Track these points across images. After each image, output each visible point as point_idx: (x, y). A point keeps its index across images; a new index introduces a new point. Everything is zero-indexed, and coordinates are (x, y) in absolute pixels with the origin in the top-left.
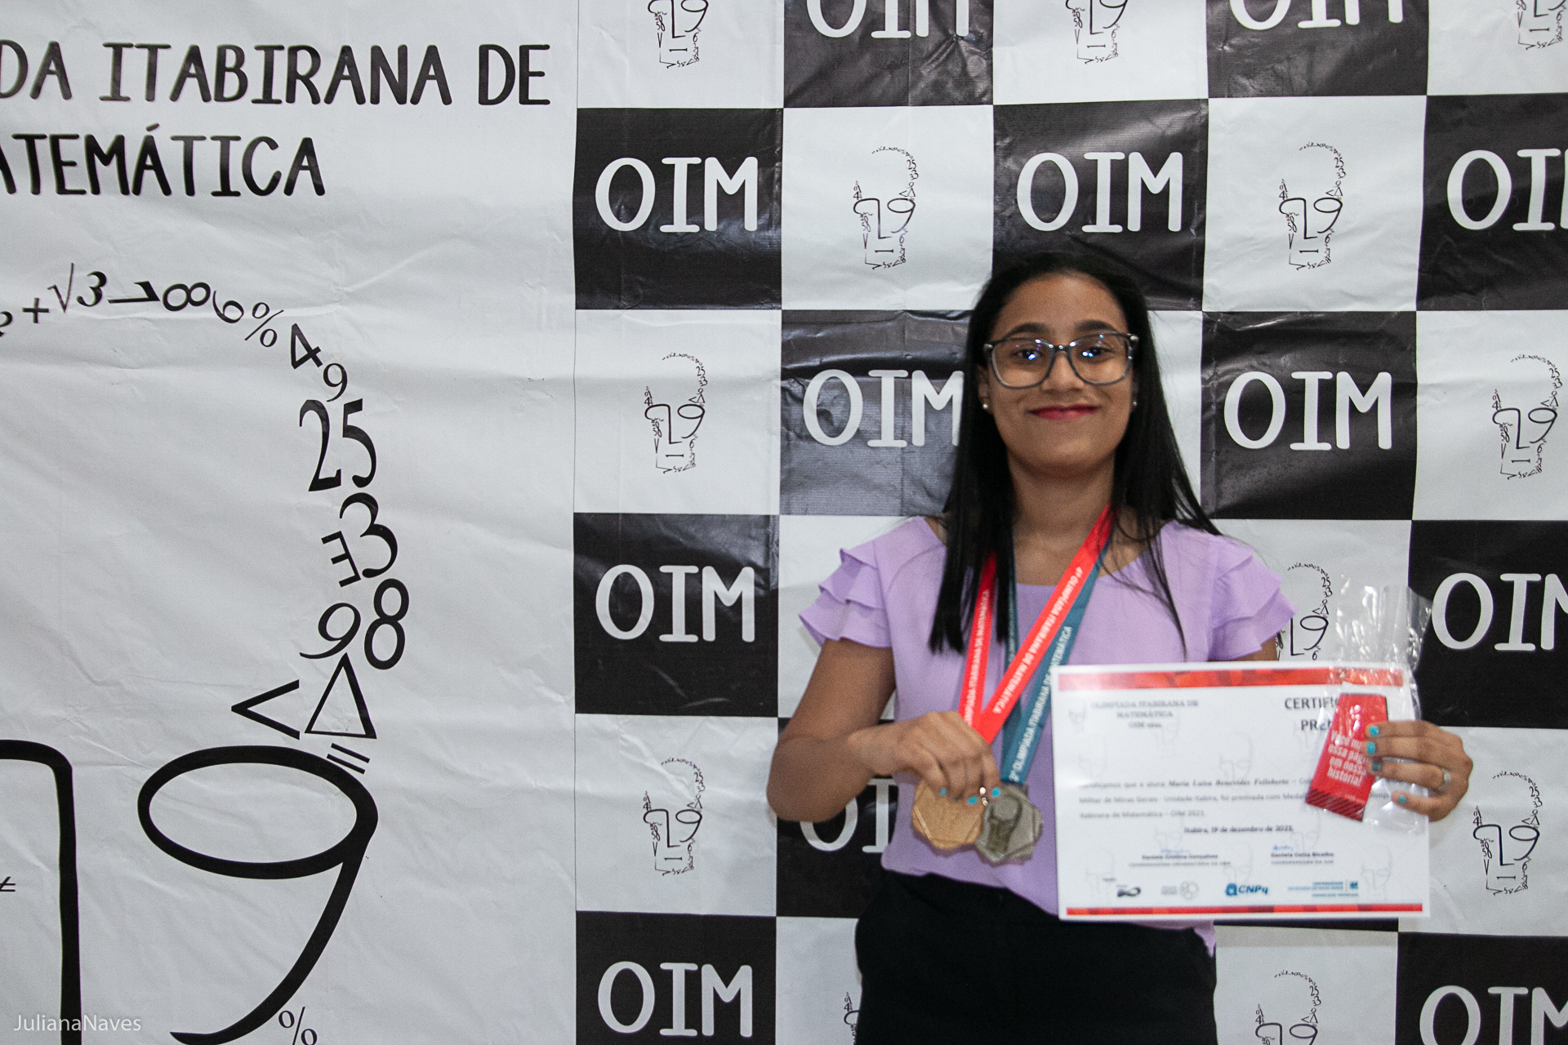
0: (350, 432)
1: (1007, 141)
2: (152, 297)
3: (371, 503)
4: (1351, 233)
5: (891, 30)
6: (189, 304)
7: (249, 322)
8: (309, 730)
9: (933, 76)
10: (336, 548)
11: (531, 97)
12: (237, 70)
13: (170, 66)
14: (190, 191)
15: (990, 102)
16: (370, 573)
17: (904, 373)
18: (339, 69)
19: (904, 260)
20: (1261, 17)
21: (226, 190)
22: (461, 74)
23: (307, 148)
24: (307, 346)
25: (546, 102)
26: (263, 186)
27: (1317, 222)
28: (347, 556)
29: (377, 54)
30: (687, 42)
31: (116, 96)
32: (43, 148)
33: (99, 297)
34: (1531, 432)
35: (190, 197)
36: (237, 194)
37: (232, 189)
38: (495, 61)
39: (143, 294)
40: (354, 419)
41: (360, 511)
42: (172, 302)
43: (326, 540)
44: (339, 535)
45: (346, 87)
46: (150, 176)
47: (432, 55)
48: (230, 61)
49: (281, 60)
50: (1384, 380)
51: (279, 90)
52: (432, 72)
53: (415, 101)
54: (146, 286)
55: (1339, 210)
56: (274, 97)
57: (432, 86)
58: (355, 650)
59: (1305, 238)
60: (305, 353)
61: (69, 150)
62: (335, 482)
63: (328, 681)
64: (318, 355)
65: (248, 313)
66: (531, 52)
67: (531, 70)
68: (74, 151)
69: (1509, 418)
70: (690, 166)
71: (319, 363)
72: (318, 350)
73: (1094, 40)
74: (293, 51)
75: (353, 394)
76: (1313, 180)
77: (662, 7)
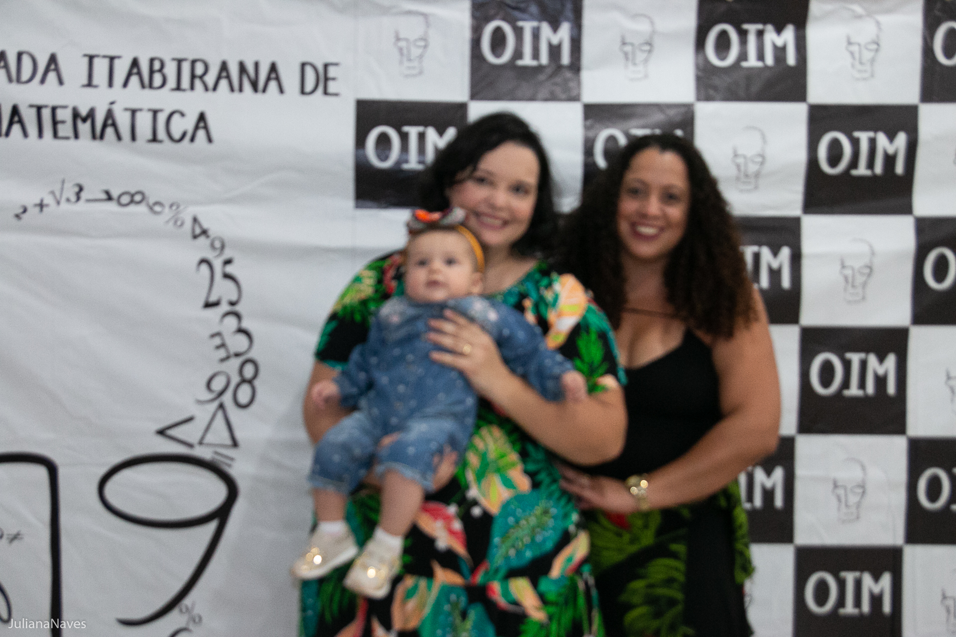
0: (227, 276)
2: (110, 198)
3: (238, 316)
4: (768, 175)
5: (527, 61)
6: (133, 204)
7: (167, 213)
8: (200, 444)
10: (217, 341)
11: (330, 91)
12: (161, 70)
13: (122, 68)
14: (133, 137)
15: (580, 101)
16: (237, 355)
18: (220, 73)
20: (722, 59)
21: (154, 139)
23: (202, 117)
24: (202, 228)
25: (338, 95)
26: (177, 138)
28: (224, 345)
29: (242, 66)
30: (415, 64)
31: (90, 84)
32: (46, 114)
33: (78, 198)
34: (860, 279)
35: (132, 142)
36: (162, 142)
37: (159, 138)
38: (310, 72)
39: (104, 196)
40: (229, 269)
41: (232, 322)
42: (122, 202)
43: (211, 337)
44: (219, 334)
45: (224, 83)
46: (110, 131)
47: (273, 68)
48: (156, 66)
49: (186, 67)
51: (186, 82)
52: (273, 76)
53: (264, 90)
54: (107, 193)
55: (763, 162)
56: (183, 87)
57: (273, 85)
58: (227, 398)
59: (745, 176)
60: (200, 231)
61: (61, 115)
62: (216, 304)
63: (211, 417)
64: (208, 233)
65: (167, 209)
66: (330, 67)
67: (330, 76)
68: (65, 115)
69: (848, 272)
70: (418, 132)
71: (208, 237)
72: (208, 230)
73: (634, 68)
74: (194, 62)
75: (227, 254)
76: (749, 146)
77: (402, 44)
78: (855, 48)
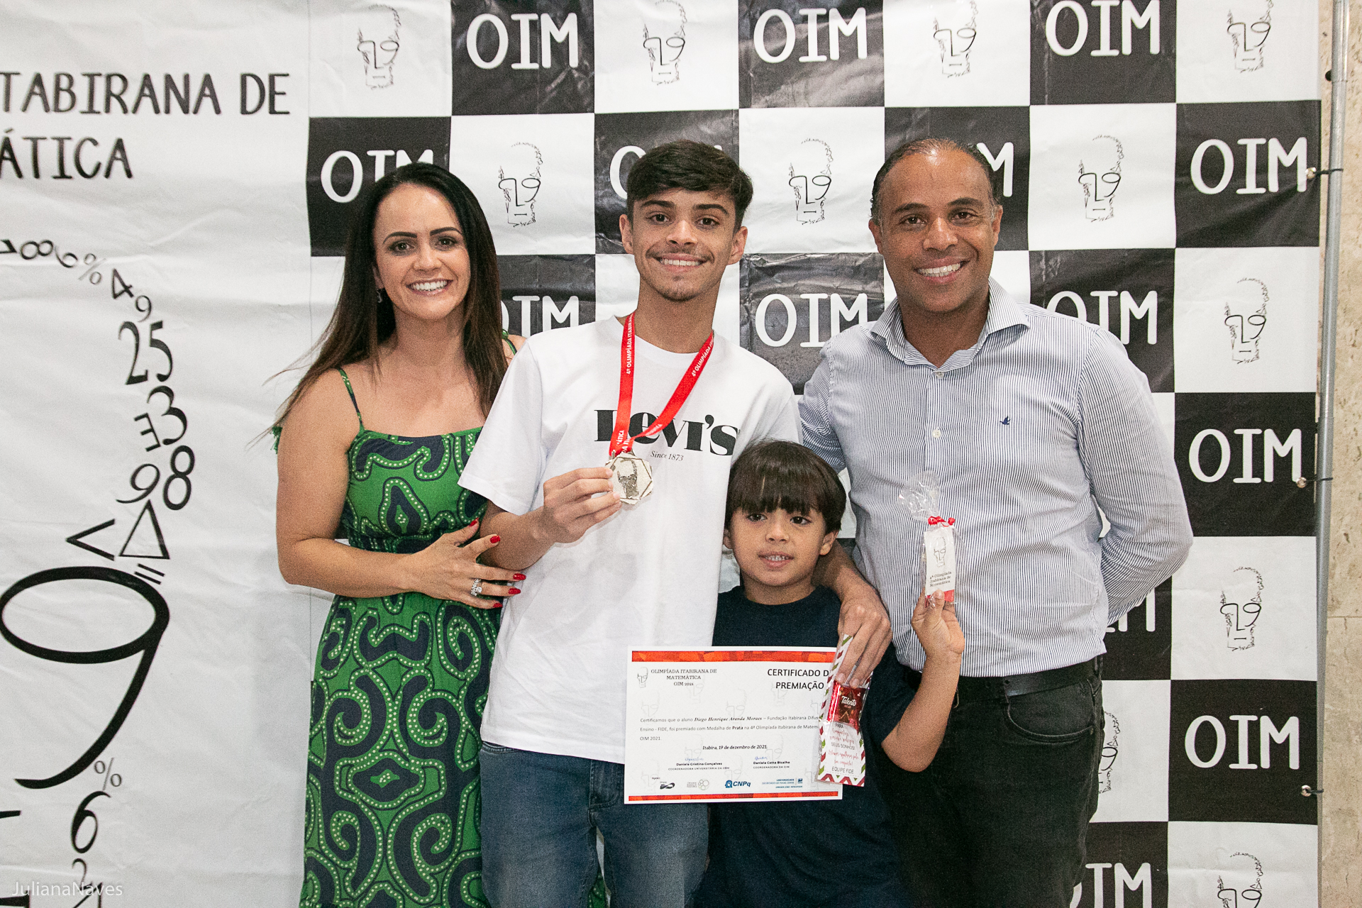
0: (155, 343)
1: (603, 138)
2: (12, 250)
3: (169, 392)
4: (836, 200)
5: (525, 63)
6: (40, 257)
7: (82, 267)
8: (121, 555)
9: (554, 93)
10: (144, 424)
11: (277, 109)
12: (69, 91)
13: (21, 87)
14: (37, 175)
15: (593, 111)
16: (167, 442)
17: (536, 298)
18: (142, 90)
19: (534, 220)
20: (776, 53)
21: (63, 175)
22: (228, 93)
23: (119, 145)
24: (123, 284)
25: (288, 113)
26: (88, 171)
27: (815, 192)
28: (152, 430)
29: (169, 80)
30: (385, 72)
35: (35, 179)
36: (70, 177)
37: (67, 173)
38: (251, 83)
39: (5, 248)
40: (158, 334)
41: (162, 398)
42: (27, 254)
43: (137, 419)
44: (146, 416)
45: (147, 102)
46: (7, 165)
47: (207, 81)
48: (63, 85)
49: (100, 84)
50: (862, 300)
51: (99, 104)
52: (207, 92)
53: (196, 112)
54: (8, 243)
55: (829, 184)
56: (96, 108)
57: (207, 102)
58: (156, 497)
59: (807, 203)
60: (122, 288)
62: (143, 378)
63: (136, 519)
64: (131, 290)
65: (81, 262)
66: (277, 79)
67: (277, 89)
70: (387, 158)
71: (131, 295)
72: (131, 286)
73: (663, 69)
74: (109, 77)
75: (155, 318)
76: (811, 164)
77: (368, 47)
78: (943, 36)
